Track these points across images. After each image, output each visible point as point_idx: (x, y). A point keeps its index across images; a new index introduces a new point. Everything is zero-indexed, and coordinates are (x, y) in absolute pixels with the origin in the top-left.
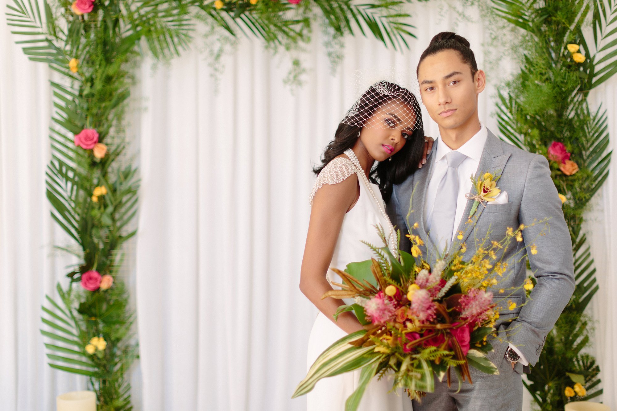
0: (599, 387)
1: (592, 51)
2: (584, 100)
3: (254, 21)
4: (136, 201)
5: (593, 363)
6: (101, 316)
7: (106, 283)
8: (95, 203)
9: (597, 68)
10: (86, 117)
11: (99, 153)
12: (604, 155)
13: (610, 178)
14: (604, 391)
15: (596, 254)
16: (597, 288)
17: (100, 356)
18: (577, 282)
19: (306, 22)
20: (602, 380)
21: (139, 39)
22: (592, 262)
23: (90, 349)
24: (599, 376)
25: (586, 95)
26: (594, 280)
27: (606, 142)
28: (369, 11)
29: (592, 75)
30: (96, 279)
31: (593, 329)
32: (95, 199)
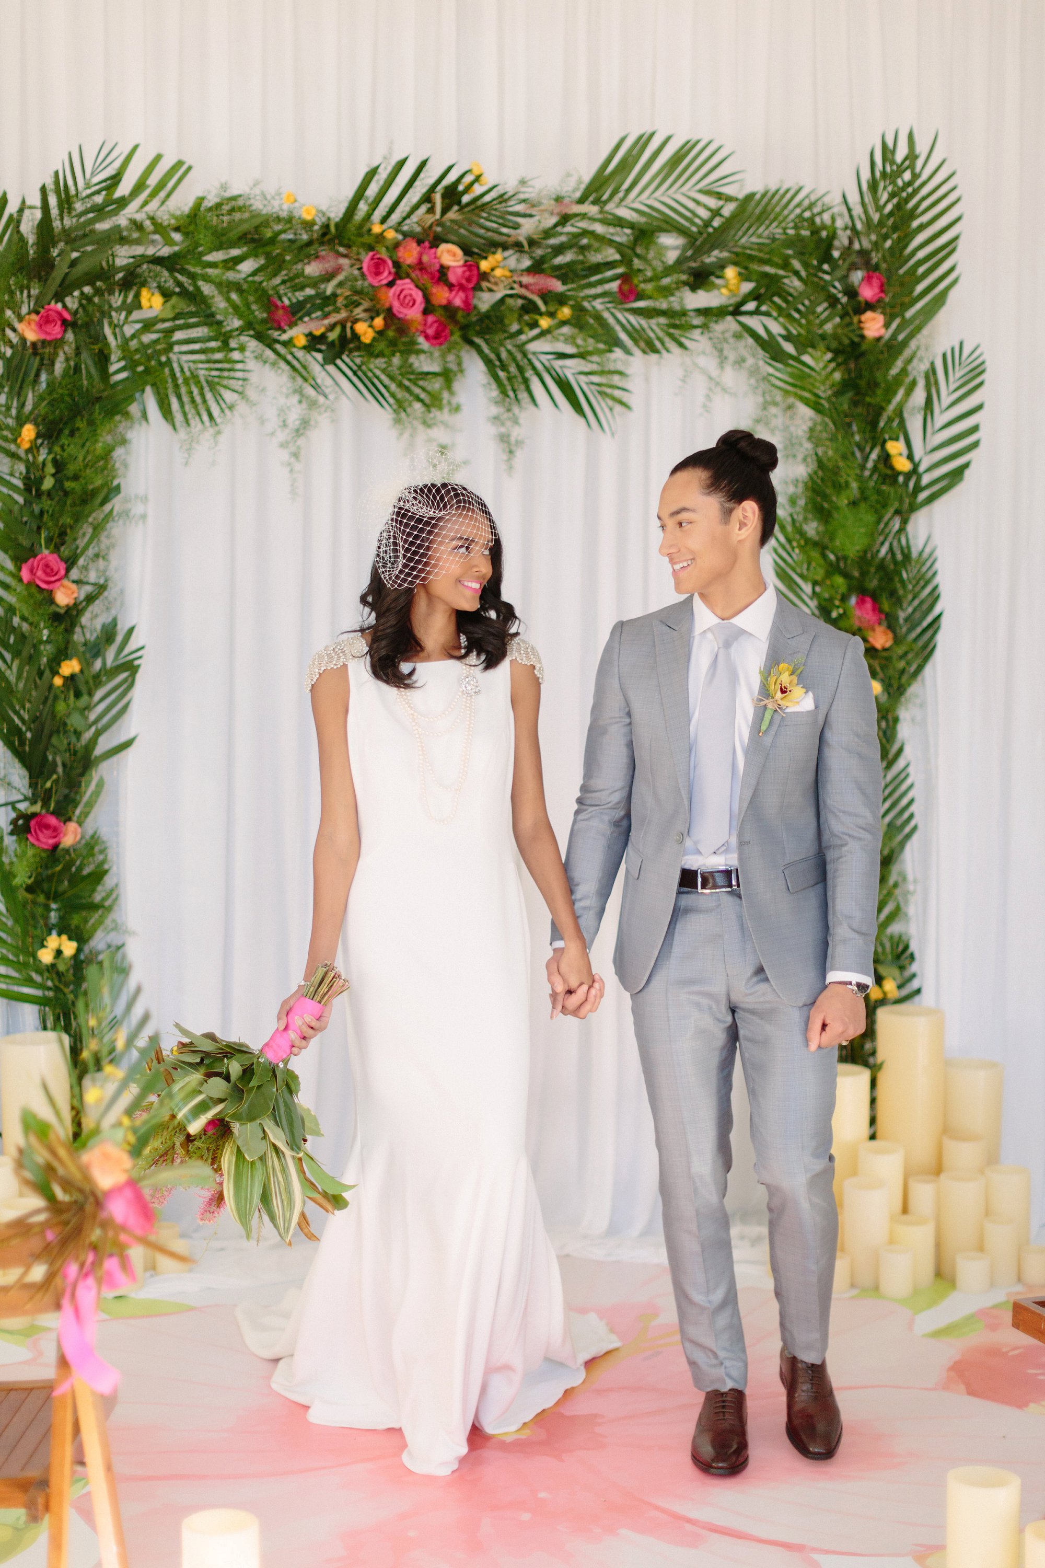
0: (915, 984)
1: (918, 453)
2: (902, 530)
3: (355, 368)
4: (132, 685)
5: (906, 947)
6: (56, 897)
7: (70, 836)
8: (58, 687)
9: (926, 480)
10: (39, 528)
11: (63, 598)
12: (929, 619)
13: (938, 655)
14: (924, 991)
15: (915, 775)
16: (915, 828)
17: (62, 967)
18: (888, 819)
19: (447, 376)
20: (919, 973)
21: (143, 391)
22: (911, 786)
23: (46, 956)
24: (914, 968)
25: (905, 522)
26: (911, 816)
27: (934, 597)
28: (558, 364)
29: (918, 489)
30: (55, 829)
31: (907, 893)
32: (58, 681)
